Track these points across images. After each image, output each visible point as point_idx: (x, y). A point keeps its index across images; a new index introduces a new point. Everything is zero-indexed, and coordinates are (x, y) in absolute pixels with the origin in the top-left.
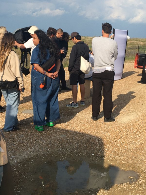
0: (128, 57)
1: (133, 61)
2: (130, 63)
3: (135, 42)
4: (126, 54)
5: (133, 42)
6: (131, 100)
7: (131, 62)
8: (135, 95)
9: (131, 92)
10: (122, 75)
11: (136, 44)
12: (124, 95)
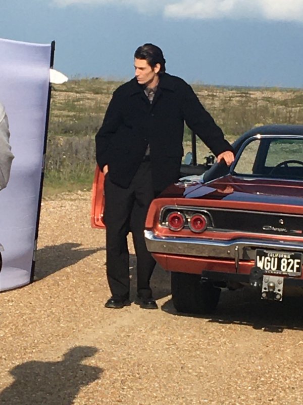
0: (59, 171)
1: (79, 192)
2: (68, 204)
3: (89, 96)
4: (49, 159)
5: (78, 100)
6: (84, 389)
7: (71, 200)
8: (101, 365)
9: (80, 347)
10: (34, 263)
11: (90, 107)
12: (49, 364)
